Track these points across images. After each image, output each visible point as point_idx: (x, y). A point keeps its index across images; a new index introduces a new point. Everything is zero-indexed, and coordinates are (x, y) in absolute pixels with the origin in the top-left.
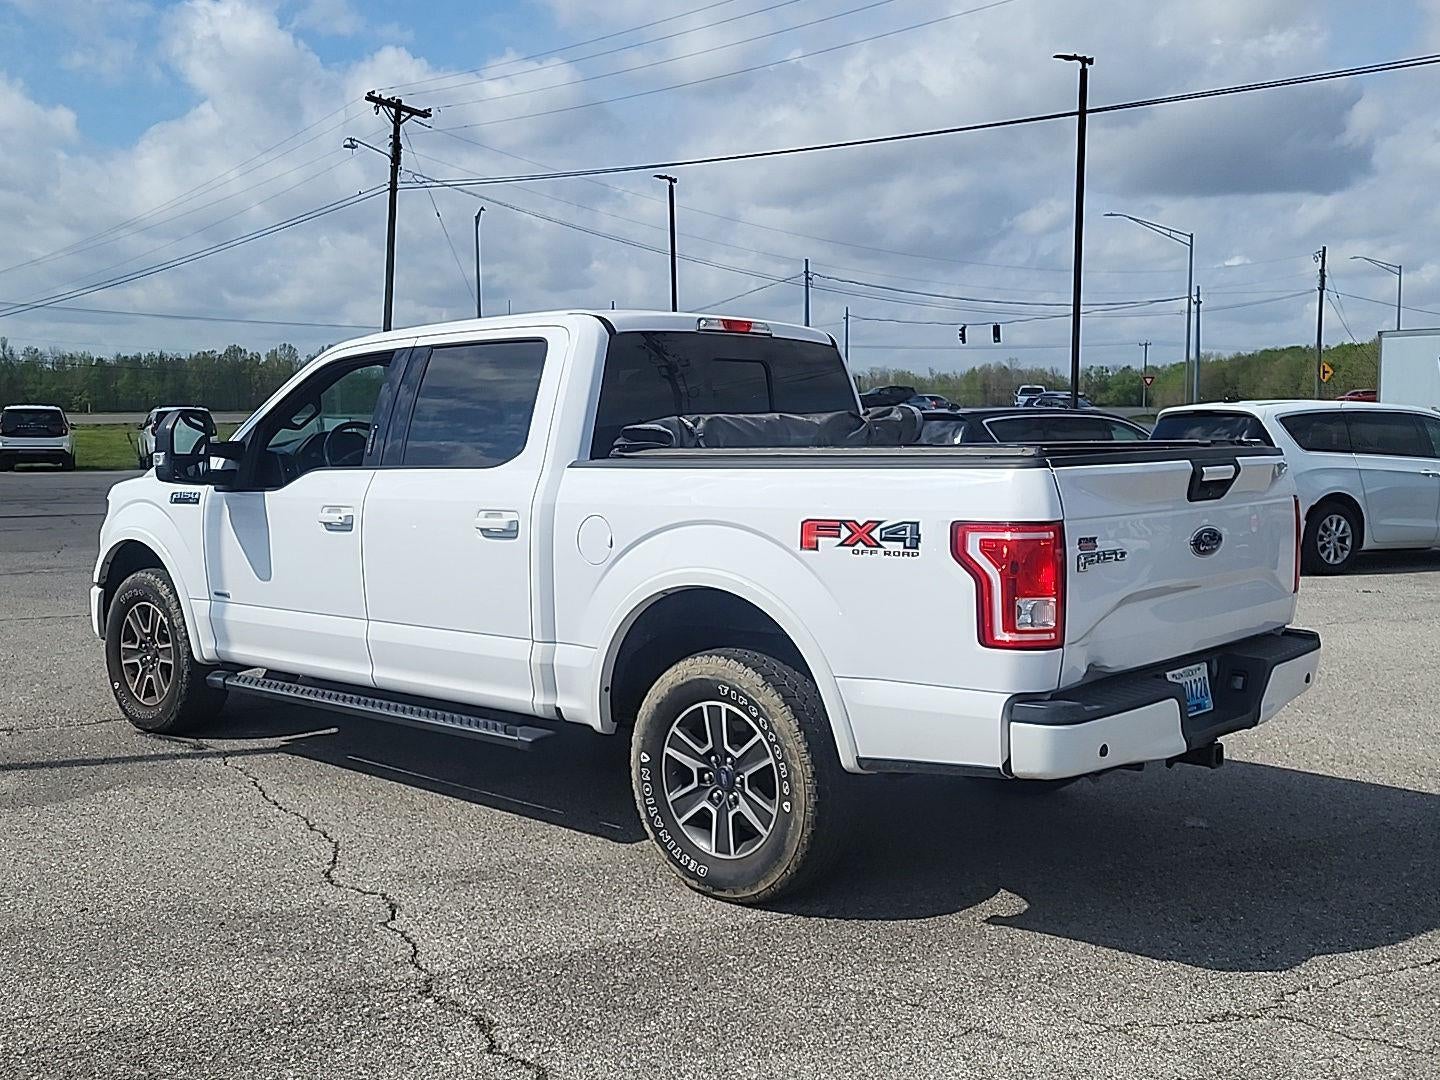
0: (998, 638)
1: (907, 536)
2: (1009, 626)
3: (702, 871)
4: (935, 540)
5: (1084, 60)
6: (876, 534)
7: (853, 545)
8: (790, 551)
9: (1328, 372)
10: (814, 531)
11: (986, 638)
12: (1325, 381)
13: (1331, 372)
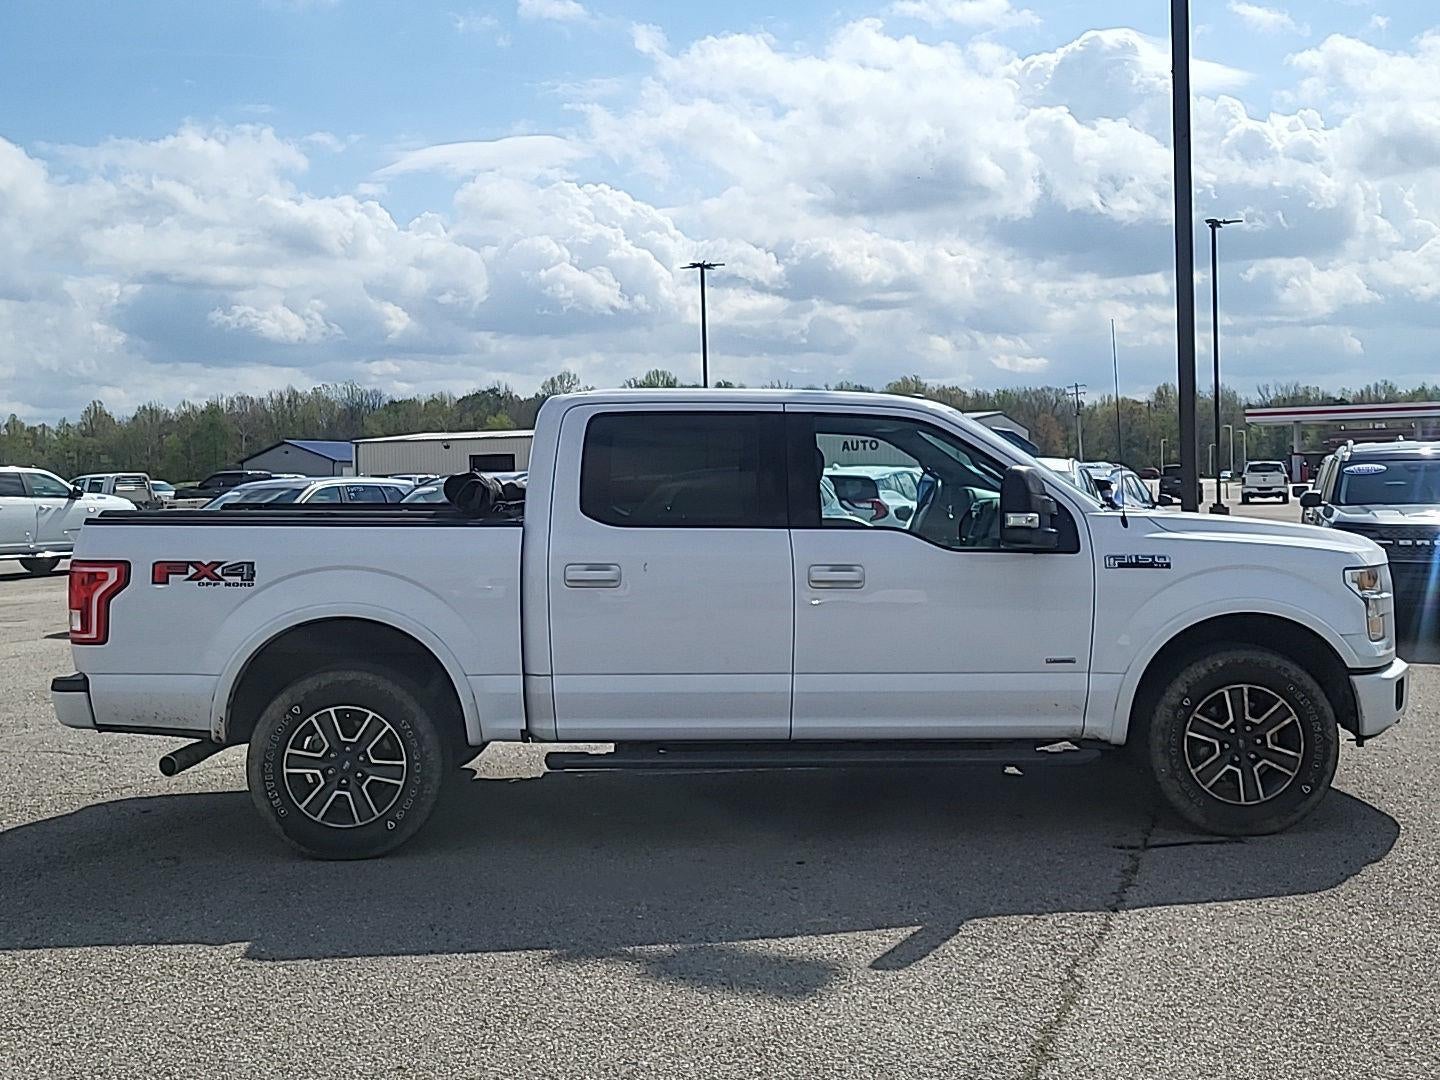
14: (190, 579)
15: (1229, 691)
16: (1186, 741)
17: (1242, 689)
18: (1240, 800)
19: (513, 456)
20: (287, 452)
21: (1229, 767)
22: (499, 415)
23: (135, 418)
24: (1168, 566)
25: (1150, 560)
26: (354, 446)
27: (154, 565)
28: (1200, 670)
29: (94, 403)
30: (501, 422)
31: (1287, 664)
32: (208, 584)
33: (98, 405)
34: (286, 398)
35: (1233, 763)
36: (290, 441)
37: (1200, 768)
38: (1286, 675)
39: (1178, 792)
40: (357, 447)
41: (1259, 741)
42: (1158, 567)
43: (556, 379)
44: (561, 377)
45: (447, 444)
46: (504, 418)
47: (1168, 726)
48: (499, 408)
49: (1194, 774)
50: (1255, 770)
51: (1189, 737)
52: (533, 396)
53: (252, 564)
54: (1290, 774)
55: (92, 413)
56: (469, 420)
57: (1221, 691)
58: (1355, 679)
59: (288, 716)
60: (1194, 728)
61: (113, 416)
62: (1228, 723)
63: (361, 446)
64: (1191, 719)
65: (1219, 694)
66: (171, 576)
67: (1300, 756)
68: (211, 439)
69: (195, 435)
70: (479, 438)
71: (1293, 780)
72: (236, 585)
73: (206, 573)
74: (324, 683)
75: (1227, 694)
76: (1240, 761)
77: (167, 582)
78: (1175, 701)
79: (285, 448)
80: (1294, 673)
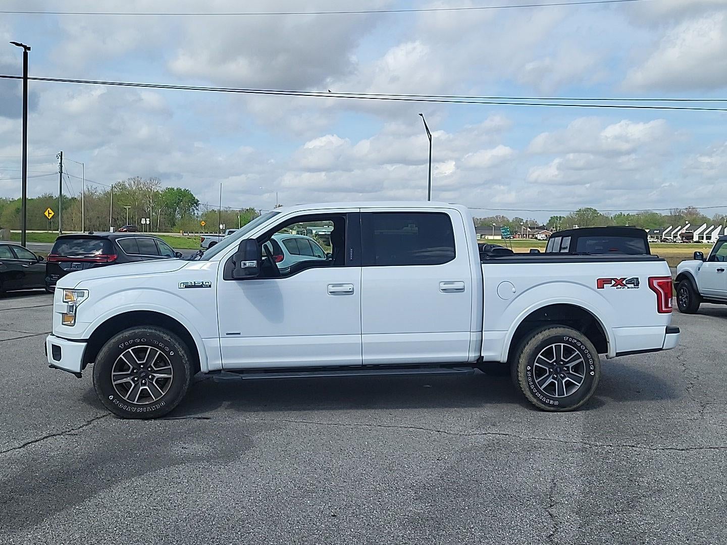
0: (663, 310)
1: (635, 282)
2: (666, 306)
3: (556, 403)
4: (643, 283)
5: (25, 47)
6: (624, 282)
7: (617, 286)
8: (593, 290)
9: (51, 214)
10: (601, 283)
11: (660, 311)
12: (49, 218)
13: (53, 214)
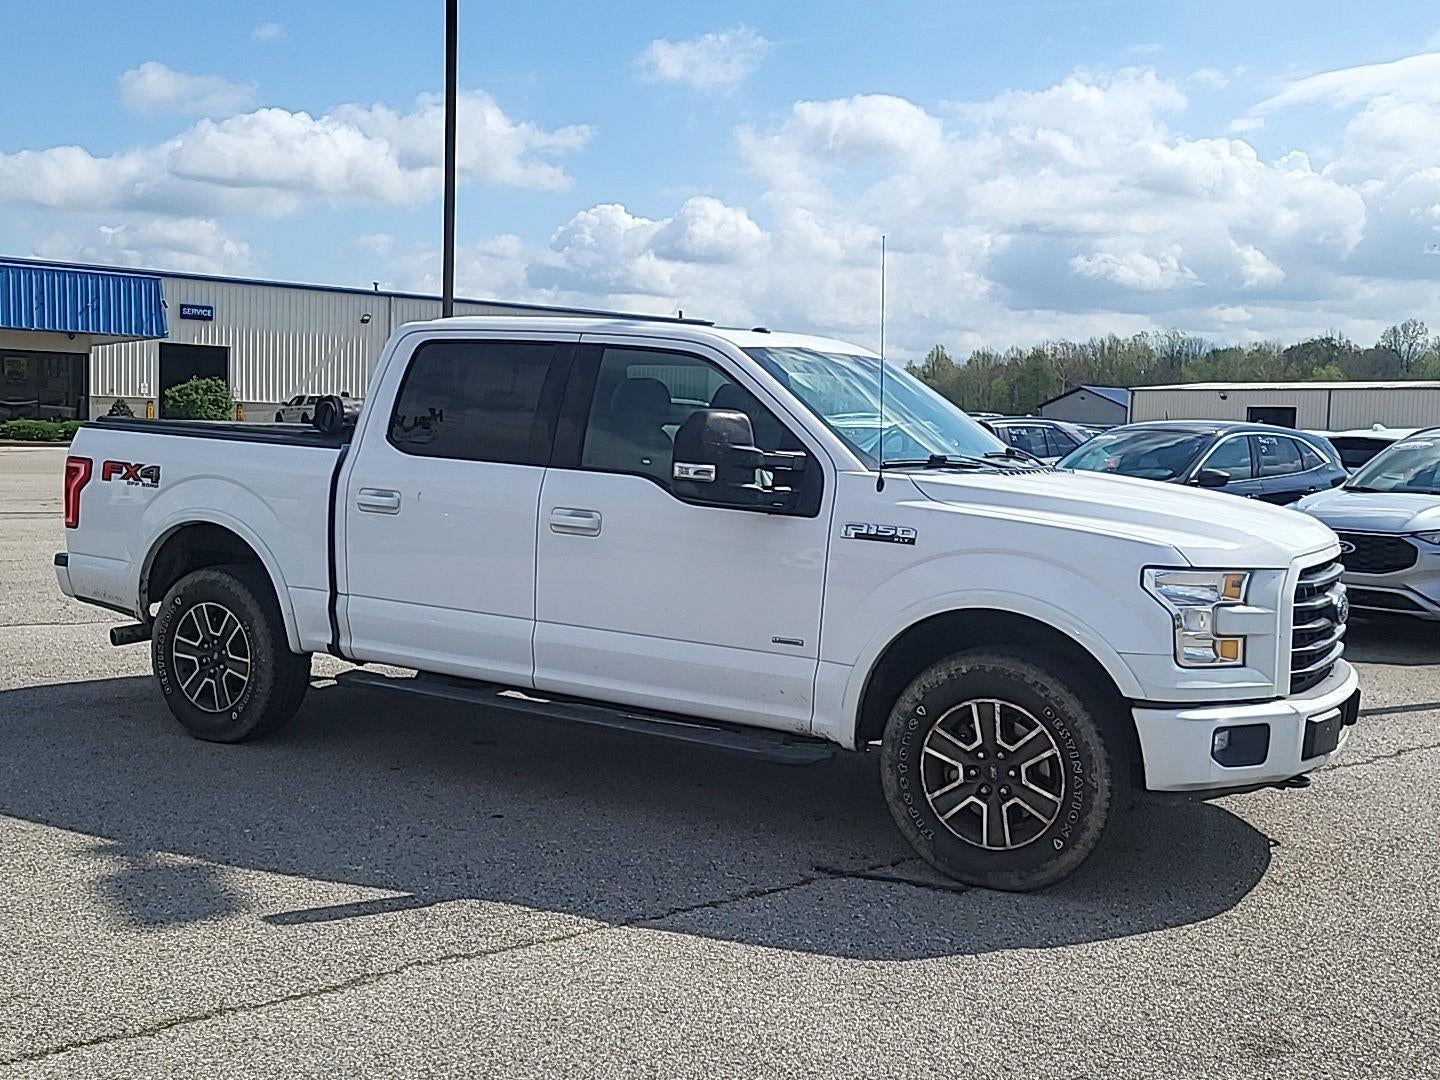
14: (122, 478)
15: (978, 704)
16: (922, 758)
17: (993, 704)
18: (982, 843)
19: (1295, 409)
20: (1083, 398)
21: (972, 799)
22: (1327, 367)
23: (969, 362)
24: (912, 541)
25: (893, 532)
26: (1130, 394)
27: (105, 463)
28: (938, 675)
29: (937, 348)
30: (1329, 375)
31: (1047, 681)
32: (133, 483)
33: (940, 348)
34: (1107, 344)
35: (979, 795)
36: (1086, 387)
37: (937, 793)
38: (1043, 695)
39: (904, 818)
40: (1133, 394)
41: (1012, 773)
42: (899, 542)
43: (1399, 328)
44: (1405, 328)
45: (1224, 395)
46: (1334, 370)
47: (899, 736)
48: (1330, 358)
49: (930, 800)
50: (1004, 808)
51: (926, 753)
52: (1373, 347)
53: (158, 468)
54: (1044, 820)
55: (935, 356)
56: (1293, 371)
57: (967, 703)
58: (1135, 711)
59: (173, 606)
60: (932, 744)
61: (953, 360)
62: (976, 744)
63: (1137, 393)
64: (931, 733)
65: (965, 706)
66: (113, 475)
67: (1059, 801)
68: (1034, 383)
69: (1021, 379)
70: (1259, 390)
71: (1049, 829)
72: (148, 485)
73: (133, 473)
74: (196, 580)
75: (974, 709)
76: (987, 794)
77: (110, 479)
78: (909, 707)
79: (1081, 394)
80: (1053, 694)
